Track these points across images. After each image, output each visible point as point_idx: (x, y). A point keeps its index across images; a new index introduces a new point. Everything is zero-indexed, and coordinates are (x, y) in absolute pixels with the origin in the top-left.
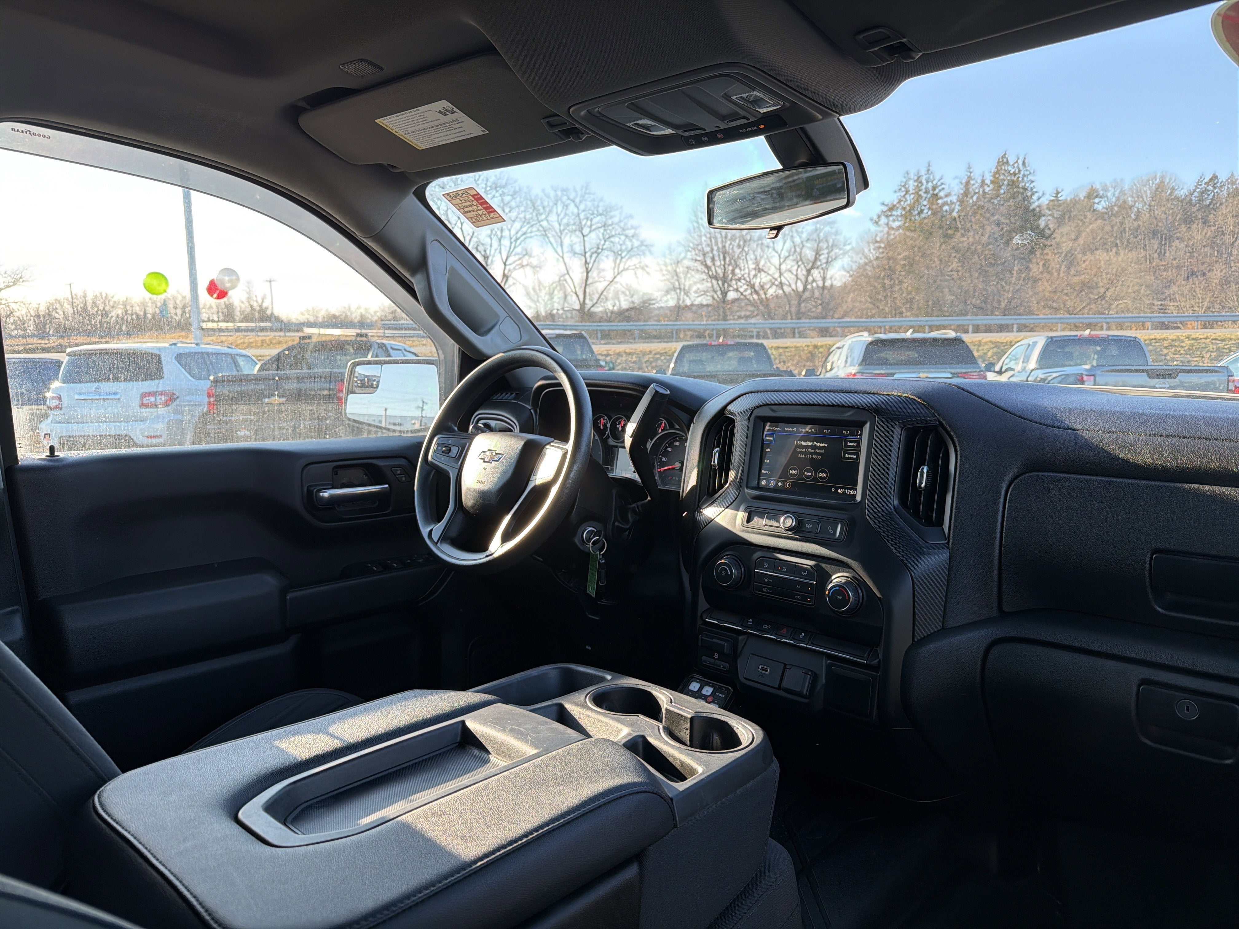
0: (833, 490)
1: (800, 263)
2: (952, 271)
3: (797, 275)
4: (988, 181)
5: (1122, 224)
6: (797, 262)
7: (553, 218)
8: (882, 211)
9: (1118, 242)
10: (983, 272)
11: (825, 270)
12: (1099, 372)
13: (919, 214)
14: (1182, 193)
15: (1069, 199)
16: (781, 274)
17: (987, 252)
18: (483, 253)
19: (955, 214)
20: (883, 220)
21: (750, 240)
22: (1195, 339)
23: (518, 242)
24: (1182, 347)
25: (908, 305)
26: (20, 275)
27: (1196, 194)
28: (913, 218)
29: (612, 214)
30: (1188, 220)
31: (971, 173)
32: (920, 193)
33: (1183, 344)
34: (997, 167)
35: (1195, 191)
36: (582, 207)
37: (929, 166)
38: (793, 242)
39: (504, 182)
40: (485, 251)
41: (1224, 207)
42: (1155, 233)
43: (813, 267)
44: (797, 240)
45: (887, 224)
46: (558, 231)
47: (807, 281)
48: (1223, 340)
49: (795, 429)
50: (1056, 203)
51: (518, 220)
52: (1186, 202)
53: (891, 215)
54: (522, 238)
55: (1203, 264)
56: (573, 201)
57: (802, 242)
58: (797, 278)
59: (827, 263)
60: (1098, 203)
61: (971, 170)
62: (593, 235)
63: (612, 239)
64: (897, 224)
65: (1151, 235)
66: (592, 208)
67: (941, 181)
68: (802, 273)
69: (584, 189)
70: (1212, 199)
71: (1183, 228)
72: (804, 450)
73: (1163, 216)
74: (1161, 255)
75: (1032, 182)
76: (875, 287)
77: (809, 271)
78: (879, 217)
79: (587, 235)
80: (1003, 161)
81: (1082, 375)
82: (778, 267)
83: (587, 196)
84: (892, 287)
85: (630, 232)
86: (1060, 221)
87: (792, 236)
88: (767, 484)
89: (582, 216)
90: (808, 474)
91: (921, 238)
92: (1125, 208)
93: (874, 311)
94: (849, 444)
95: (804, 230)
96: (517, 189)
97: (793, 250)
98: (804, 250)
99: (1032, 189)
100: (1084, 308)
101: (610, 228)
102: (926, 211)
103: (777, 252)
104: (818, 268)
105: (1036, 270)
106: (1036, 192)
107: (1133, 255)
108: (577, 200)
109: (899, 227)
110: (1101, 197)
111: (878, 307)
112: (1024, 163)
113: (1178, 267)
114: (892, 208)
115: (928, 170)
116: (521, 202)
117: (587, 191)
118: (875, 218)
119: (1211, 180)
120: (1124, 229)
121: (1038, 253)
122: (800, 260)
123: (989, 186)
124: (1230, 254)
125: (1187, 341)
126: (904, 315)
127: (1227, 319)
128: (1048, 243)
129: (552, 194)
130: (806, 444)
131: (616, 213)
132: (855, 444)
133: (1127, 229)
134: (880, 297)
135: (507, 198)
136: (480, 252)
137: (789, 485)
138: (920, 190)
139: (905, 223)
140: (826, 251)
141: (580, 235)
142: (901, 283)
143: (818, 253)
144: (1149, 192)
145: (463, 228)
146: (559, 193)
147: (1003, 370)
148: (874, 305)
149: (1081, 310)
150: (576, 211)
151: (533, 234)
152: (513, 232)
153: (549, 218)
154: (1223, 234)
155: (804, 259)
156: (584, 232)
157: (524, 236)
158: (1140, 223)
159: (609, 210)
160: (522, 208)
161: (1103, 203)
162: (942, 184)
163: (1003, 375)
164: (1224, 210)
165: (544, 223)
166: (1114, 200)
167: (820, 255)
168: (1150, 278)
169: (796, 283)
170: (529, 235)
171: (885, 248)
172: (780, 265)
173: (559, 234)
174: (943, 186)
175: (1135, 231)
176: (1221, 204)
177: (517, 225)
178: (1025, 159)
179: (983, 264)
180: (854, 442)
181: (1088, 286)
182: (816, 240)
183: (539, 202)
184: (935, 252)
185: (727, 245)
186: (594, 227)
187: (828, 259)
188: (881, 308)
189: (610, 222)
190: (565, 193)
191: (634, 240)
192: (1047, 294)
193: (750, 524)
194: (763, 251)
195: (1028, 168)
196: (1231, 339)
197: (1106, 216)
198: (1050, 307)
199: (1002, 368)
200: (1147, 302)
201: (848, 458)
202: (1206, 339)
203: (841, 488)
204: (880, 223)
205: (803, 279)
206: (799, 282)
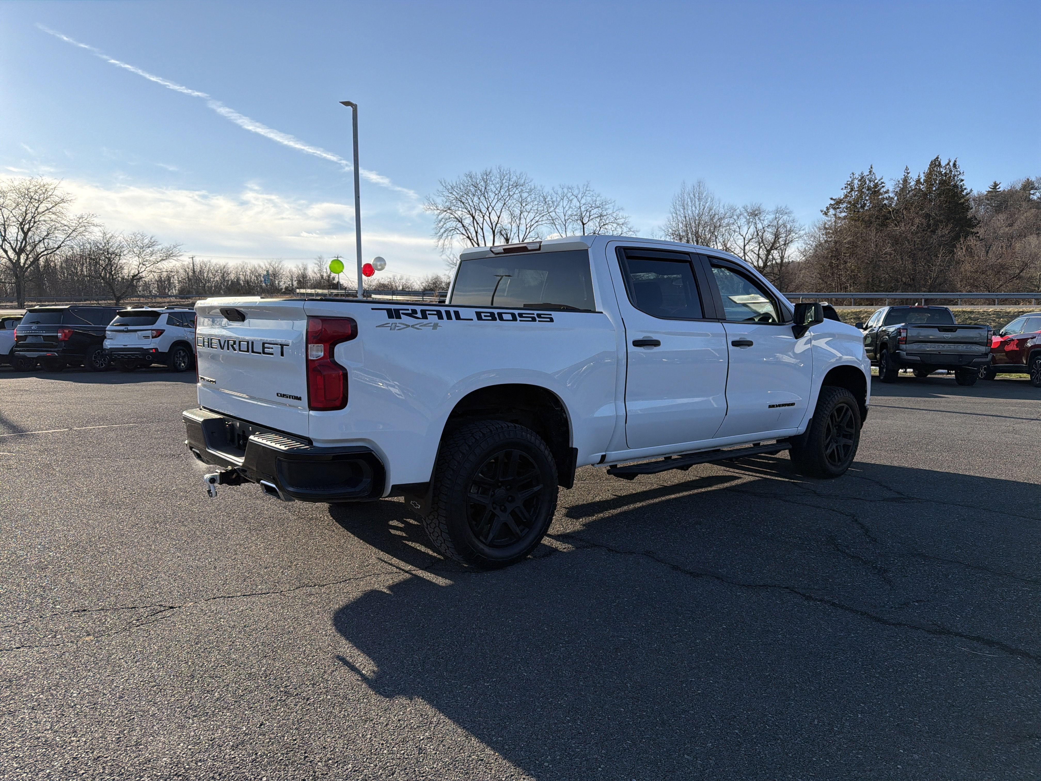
1: (762, 245)
2: (885, 254)
3: (758, 255)
4: (922, 180)
6: (760, 244)
7: (560, 210)
8: (831, 204)
10: (913, 256)
11: (783, 251)
13: (862, 207)
16: (745, 253)
17: (915, 239)
18: (505, 236)
19: (893, 207)
20: (832, 212)
21: (720, 226)
23: (532, 228)
25: (851, 282)
26: (171, 252)
28: (857, 210)
29: (607, 206)
31: (908, 173)
32: (863, 190)
34: (929, 169)
36: (583, 201)
37: (871, 167)
38: (756, 228)
39: (522, 182)
40: (507, 235)
43: (771, 249)
44: (760, 226)
45: (835, 215)
46: (563, 220)
47: (767, 258)
51: (532, 211)
53: (838, 208)
54: (535, 225)
56: (576, 197)
57: (763, 228)
58: (759, 257)
59: (785, 244)
60: (1033, 194)
61: (908, 171)
62: (591, 223)
63: (606, 226)
64: (843, 214)
66: (591, 202)
67: (882, 181)
68: (763, 253)
69: (585, 187)
75: (962, 180)
77: (769, 252)
78: (828, 209)
79: (585, 224)
80: (935, 163)
82: (743, 248)
83: (587, 192)
84: (838, 265)
85: (621, 221)
86: (998, 209)
87: (755, 223)
89: (583, 209)
91: (863, 226)
93: (822, 286)
95: (765, 218)
96: (533, 187)
97: (756, 233)
98: (765, 233)
99: (961, 187)
100: (1001, 285)
101: (605, 217)
102: (868, 205)
103: (742, 236)
104: (776, 249)
105: (960, 253)
106: (965, 189)
108: (580, 196)
109: (845, 218)
110: (1035, 189)
111: (826, 283)
112: (955, 165)
114: (839, 202)
115: (870, 172)
116: (535, 198)
117: (588, 189)
118: (825, 209)
121: (962, 240)
122: (761, 242)
123: (923, 185)
129: (560, 192)
131: (610, 206)
134: (828, 274)
135: (525, 195)
136: (503, 235)
138: (863, 188)
139: (850, 214)
140: (784, 235)
141: (581, 223)
143: (777, 236)
145: (491, 217)
146: (565, 190)
148: (823, 280)
150: (578, 204)
151: (543, 222)
152: (528, 220)
153: (557, 210)
155: (764, 242)
156: (584, 221)
157: (537, 223)
159: (604, 203)
160: (536, 203)
161: (1037, 194)
162: (882, 183)
165: (553, 214)
167: (778, 239)
169: (758, 261)
170: (540, 223)
171: (833, 233)
172: (745, 246)
173: (564, 223)
174: (883, 185)
177: (532, 215)
178: (955, 161)
179: (913, 248)
181: (1004, 267)
182: (775, 226)
183: (549, 198)
184: (872, 238)
185: (700, 231)
186: (592, 217)
187: (786, 241)
188: (829, 283)
189: (605, 213)
190: (570, 190)
191: (623, 227)
194: (730, 235)
195: (959, 169)
204: (828, 214)
205: (764, 258)
206: (760, 260)
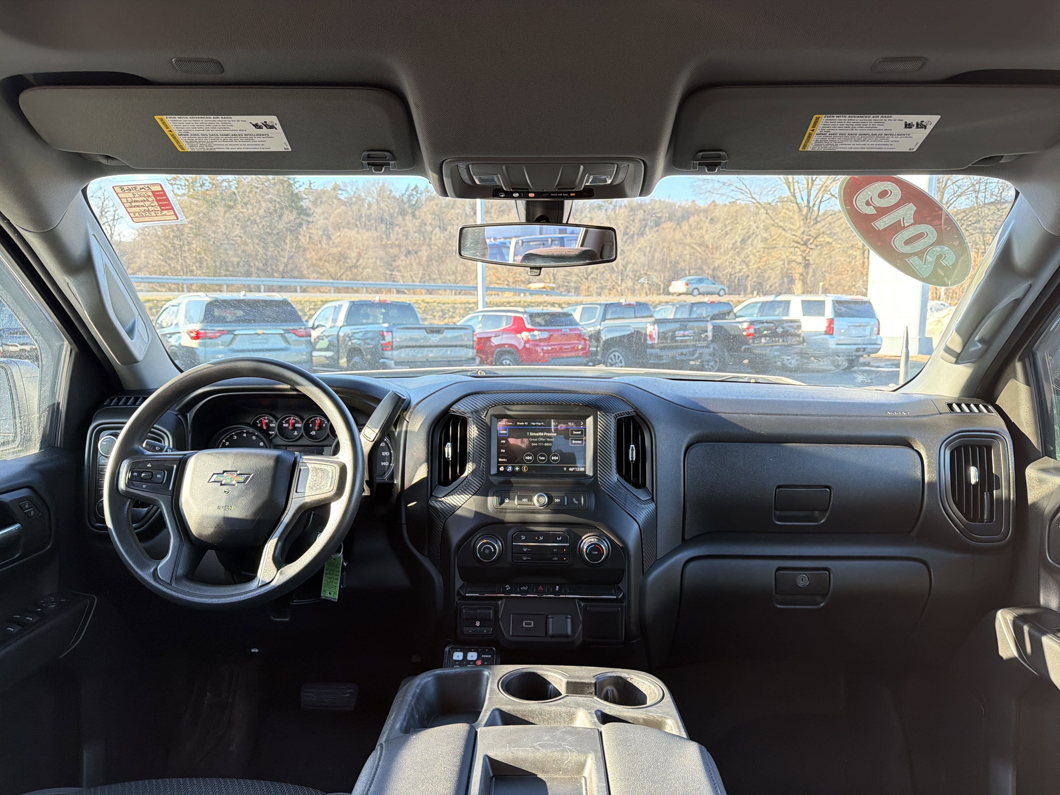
0: (565, 469)
2: (236, 236)
5: (359, 211)
9: (358, 223)
10: (262, 240)
12: (394, 329)
13: (201, 186)
14: (397, 194)
15: (319, 189)
17: (264, 223)
19: (233, 189)
22: (427, 303)
24: (420, 308)
25: (198, 264)
27: (406, 196)
28: (196, 189)
30: (403, 213)
33: (421, 306)
35: (405, 194)
41: (424, 206)
42: (382, 220)
48: (444, 304)
49: (526, 423)
50: (310, 190)
52: (400, 201)
55: (415, 245)
60: (341, 194)
65: (379, 221)
70: (417, 201)
71: (400, 218)
72: (536, 440)
73: (386, 209)
74: (388, 236)
76: (166, 247)
81: (382, 331)
84: (181, 247)
86: (315, 203)
88: (505, 470)
90: (542, 458)
91: (205, 206)
92: (360, 200)
93: (166, 268)
94: (574, 433)
100: (343, 274)
105: (304, 240)
107: (368, 234)
110: (343, 190)
113: (399, 246)
119: (415, 188)
120: (361, 215)
121: (304, 227)
124: (431, 239)
125: (422, 303)
126: (195, 273)
127: (441, 288)
128: (310, 219)
130: (537, 434)
132: (580, 433)
133: (363, 215)
134: (171, 255)
137: (526, 469)
139: (189, 191)
142: (189, 243)
144: (375, 192)
147: (315, 326)
148: (166, 262)
149: (340, 276)
154: (425, 225)
158: (372, 211)
161: (344, 194)
163: (317, 330)
164: (424, 209)
166: (352, 193)
168: (382, 253)
175: (369, 217)
176: (422, 205)
179: (262, 232)
180: (578, 431)
181: (342, 257)
184: (220, 218)
188: (173, 265)
192: (314, 262)
193: (503, 505)
196: (448, 303)
197: (347, 204)
198: (318, 272)
199: (314, 324)
200: (382, 271)
201: (575, 444)
202: (434, 302)
203: (572, 467)
